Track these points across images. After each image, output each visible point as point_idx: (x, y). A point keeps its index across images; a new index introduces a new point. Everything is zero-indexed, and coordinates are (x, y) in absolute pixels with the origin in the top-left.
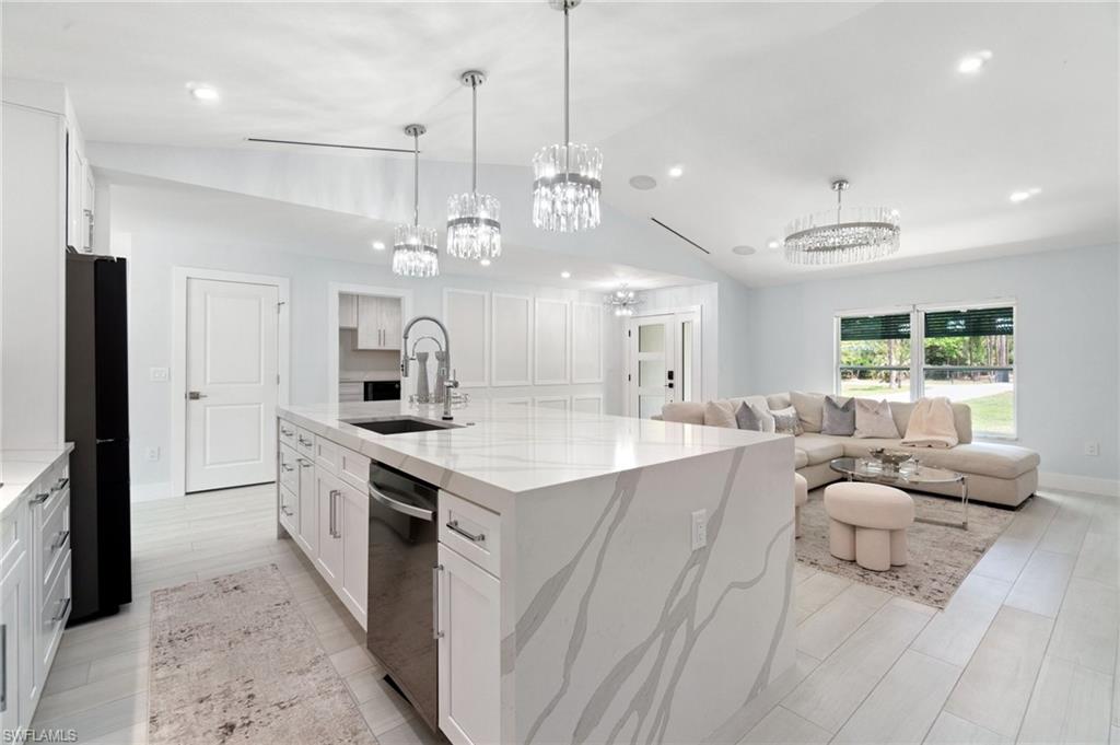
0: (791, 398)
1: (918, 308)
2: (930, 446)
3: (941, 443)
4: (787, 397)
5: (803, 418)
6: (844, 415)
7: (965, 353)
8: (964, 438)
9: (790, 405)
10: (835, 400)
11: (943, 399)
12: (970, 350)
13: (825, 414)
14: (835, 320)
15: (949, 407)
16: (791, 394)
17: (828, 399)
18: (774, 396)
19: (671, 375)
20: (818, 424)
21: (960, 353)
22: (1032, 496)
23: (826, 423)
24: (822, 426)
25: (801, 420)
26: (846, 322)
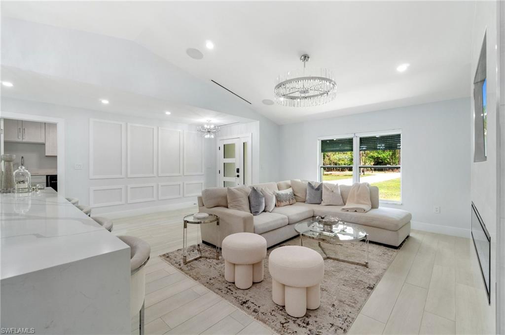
0: (291, 183)
1: (356, 135)
2: (356, 211)
3: (361, 209)
4: (289, 182)
5: (296, 194)
6: (317, 193)
7: (390, 160)
8: (374, 206)
9: (290, 187)
10: (313, 185)
11: (366, 183)
12: (392, 159)
13: (308, 192)
14: (318, 141)
15: (368, 188)
16: (291, 181)
17: (309, 184)
18: (282, 183)
19: (238, 171)
20: (304, 198)
21: (388, 160)
22: (408, 237)
23: (308, 197)
24: (305, 199)
25: (295, 195)
26: (324, 142)
